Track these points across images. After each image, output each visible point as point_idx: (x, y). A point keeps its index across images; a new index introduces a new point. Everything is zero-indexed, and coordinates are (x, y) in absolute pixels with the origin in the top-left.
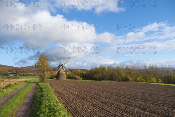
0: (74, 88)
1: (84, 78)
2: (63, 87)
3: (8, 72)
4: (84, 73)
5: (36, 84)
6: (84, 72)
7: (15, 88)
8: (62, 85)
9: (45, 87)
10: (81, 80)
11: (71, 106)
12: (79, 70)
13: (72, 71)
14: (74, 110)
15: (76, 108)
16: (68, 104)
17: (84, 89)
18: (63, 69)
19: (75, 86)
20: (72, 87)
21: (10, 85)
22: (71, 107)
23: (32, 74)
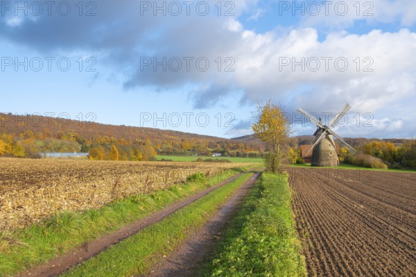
0: (359, 191)
1: (396, 164)
2: (325, 186)
3: (209, 149)
4: (396, 148)
5: (256, 175)
6: (396, 146)
7: (207, 183)
8: (325, 182)
9: (271, 186)
10: (385, 169)
11: (333, 250)
12: (378, 140)
13: (358, 144)
14: (337, 266)
15: (347, 263)
16: (324, 241)
17: (393, 196)
18: (329, 139)
19: (363, 185)
20: (352, 188)
21: (194, 177)
22: (331, 253)
23: (254, 152)
